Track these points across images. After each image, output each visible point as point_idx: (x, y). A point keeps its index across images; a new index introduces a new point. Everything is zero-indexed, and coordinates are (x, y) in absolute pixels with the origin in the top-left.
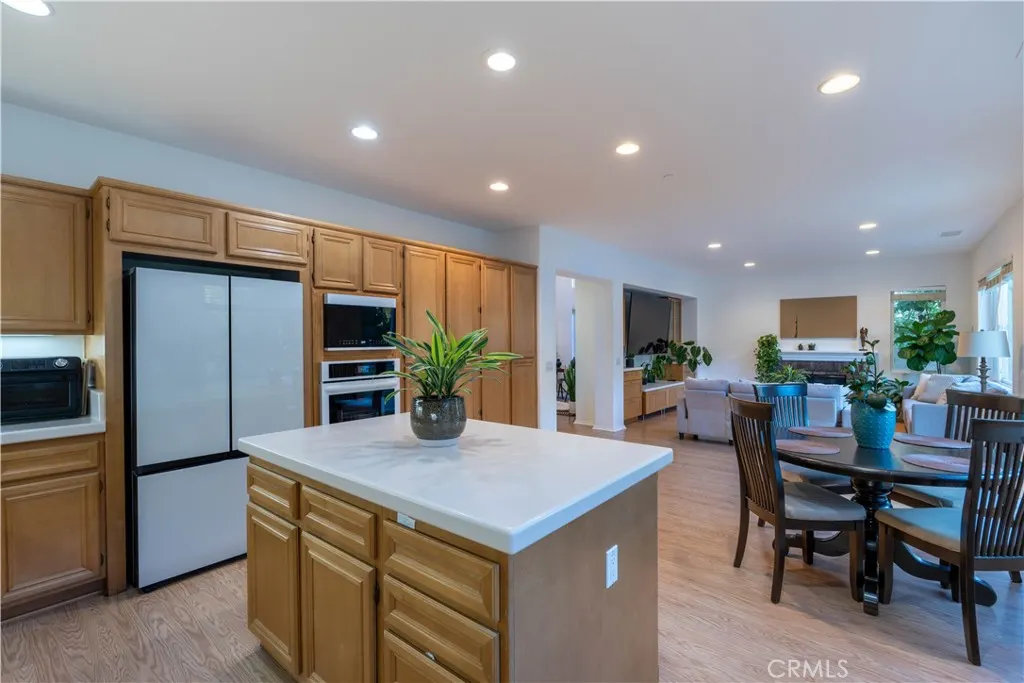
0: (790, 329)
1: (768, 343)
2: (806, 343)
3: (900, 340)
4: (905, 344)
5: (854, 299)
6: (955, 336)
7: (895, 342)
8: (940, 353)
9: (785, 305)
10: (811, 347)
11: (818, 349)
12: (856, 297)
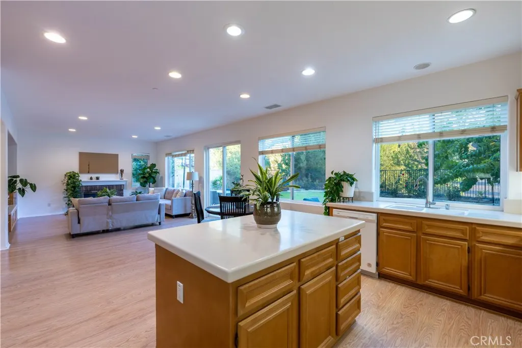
0: (85, 169)
1: (72, 178)
2: (94, 176)
6: (157, 173)
9: (82, 155)
10: (98, 178)
11: (101, 179)
12: (118, 155)
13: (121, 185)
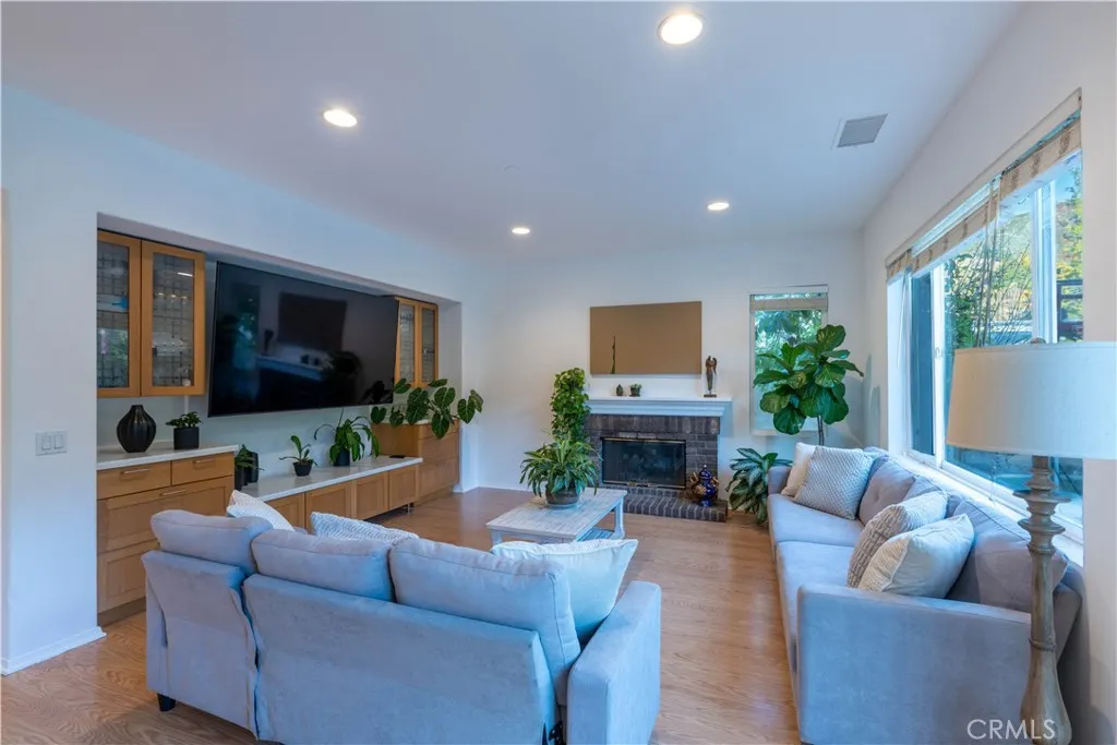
0: (606, 362)
1: (571, 384)
2: (627, 382)
3: (762, 380)
4: (771, 387)
5: (696, 307)
6: (848, 373)
7: (756, 382)
8: (823, 403)
9: (599, 316)
10: (635, 391)
11: (647, 394)
12: (700, 303)
13: (708, 419)
